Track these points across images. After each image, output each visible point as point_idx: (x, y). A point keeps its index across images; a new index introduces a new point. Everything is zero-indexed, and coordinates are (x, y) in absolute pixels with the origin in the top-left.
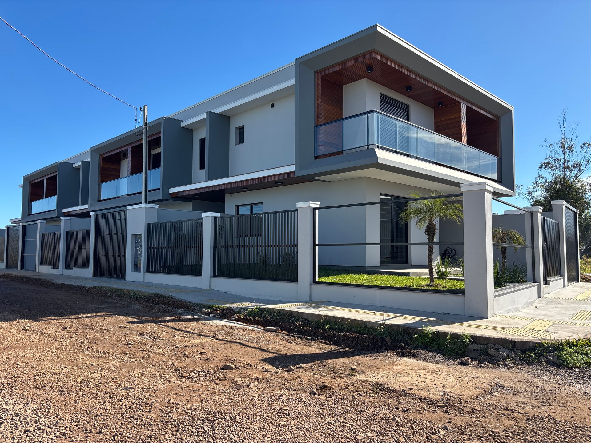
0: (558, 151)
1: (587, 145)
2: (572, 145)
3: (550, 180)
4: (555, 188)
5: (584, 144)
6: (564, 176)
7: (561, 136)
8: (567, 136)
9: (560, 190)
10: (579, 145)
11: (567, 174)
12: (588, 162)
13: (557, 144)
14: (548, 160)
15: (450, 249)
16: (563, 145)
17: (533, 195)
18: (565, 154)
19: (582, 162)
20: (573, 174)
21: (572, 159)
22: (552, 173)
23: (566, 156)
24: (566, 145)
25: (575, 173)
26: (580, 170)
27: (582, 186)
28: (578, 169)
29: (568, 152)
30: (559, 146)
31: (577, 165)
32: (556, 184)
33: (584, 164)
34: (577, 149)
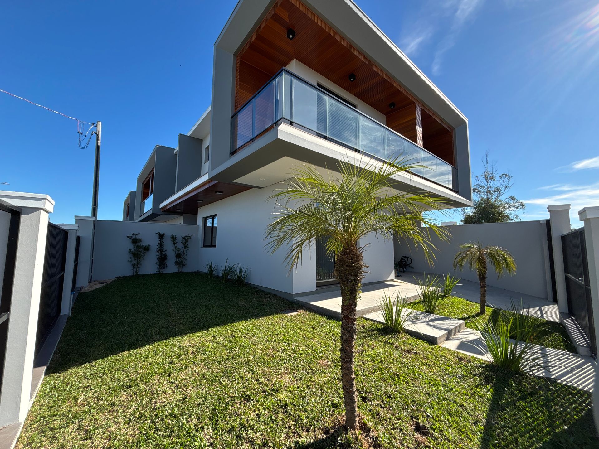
0: (483, 180)
1: (504, 175)
2: (493, 176)
3: (477, 201)
4: (481, 206)
5: (502, 175)
6: (488, 198)
7: (484, 170)
8: (489, 170)
9: (484, 208)
10: (498, 176)
11: (490, 196)
12: (507, 187)
13: (482, 176)
14: (476, 186)
15: (406, 257)
16: (486, 176)
17: (465, 211)
18: (488, 182)
19: (501, 187)
20: (494, 197)
21: (494, 185)
22: (479, 196)
23: (489, 183)
24: (489, 176)
25: (496, 195)
26: (500, 192)
27: (501, 204)
28: (498, 192)
29: (490, 180)
30: (483, 176)
31: (498, 190)
32: (482, 204)
33: (503, 189)
34: (497, 178)
